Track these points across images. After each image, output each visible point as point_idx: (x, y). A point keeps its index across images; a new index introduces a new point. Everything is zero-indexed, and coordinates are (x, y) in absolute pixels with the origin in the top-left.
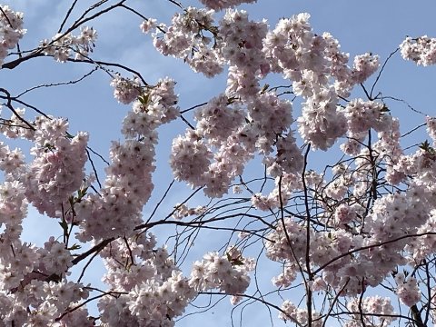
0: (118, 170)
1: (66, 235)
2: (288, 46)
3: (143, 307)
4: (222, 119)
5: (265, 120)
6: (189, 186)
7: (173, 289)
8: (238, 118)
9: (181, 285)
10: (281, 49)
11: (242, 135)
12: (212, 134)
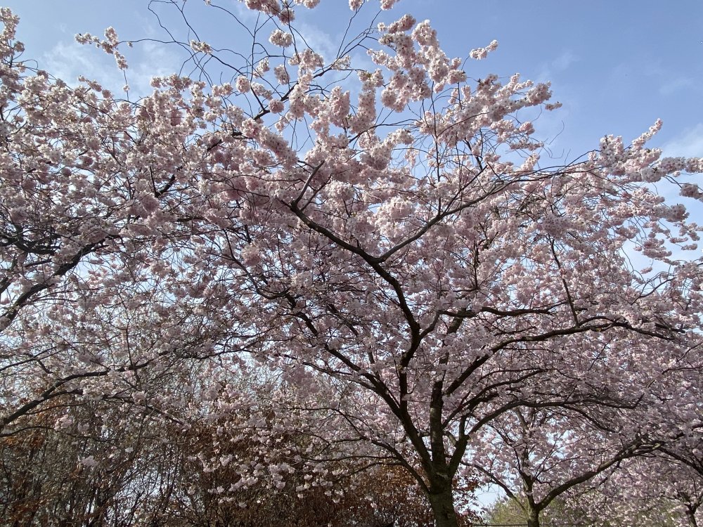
0: (362, 105)
1: (346, 132)
2: (421, 35)
3: (375, 154)
4: (400, 81)
5: (415, 77)
6: (389, 109)
7: (386, 145)
8: (405, 79)
9: (388, 143)
10: (419, 37)
11: (408, 87)
12: (396, 87)
